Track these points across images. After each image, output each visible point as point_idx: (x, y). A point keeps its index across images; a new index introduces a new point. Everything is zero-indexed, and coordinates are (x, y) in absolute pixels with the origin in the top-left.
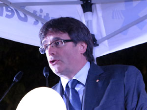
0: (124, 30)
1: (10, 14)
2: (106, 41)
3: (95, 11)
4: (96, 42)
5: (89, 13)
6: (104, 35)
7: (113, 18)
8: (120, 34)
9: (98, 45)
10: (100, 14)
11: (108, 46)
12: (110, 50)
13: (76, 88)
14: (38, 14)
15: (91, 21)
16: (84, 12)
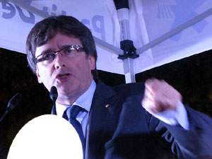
0: (174, 33)
1: (8, 12)
2: (150, 49)
3: (132, 8)
4: (135, 52)
5: (124, 10)
6: (147, 41)
7: (159, 16)
8: (169, 40)
9: (138, 56)
10: (140, 11)
11: (151, 56)
12: (154, 63)
13: (77, 119)
14: (50, 13)
15: (128, 22)
16: (117, 9)
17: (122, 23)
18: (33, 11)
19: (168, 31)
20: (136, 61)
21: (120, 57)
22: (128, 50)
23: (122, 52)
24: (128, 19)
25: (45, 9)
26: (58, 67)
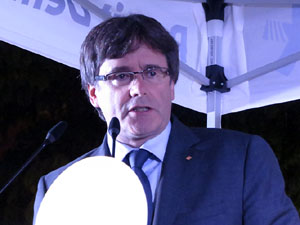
1: (55, 5)
2: (247, 83)
4: (225, 83)
5: (217, 23)
6: (244, 70)
7: (265, 37)
8: (275, 73)
9: (229, 90)
10: (240, 27)
11: (248, 92)
12: (251, 102)
13: (144, 169)
14: (113, 13)
15: (220, 39)
16: (207, 20)
17: (211, 41)
18: (89, 8)
19: (276, 59)
20: (225, 96)
21: (204, 88)
22: (216, 80)
23: (207, 82)
24: (220, 35)
25: (107, 7)
26: (136, 95)
